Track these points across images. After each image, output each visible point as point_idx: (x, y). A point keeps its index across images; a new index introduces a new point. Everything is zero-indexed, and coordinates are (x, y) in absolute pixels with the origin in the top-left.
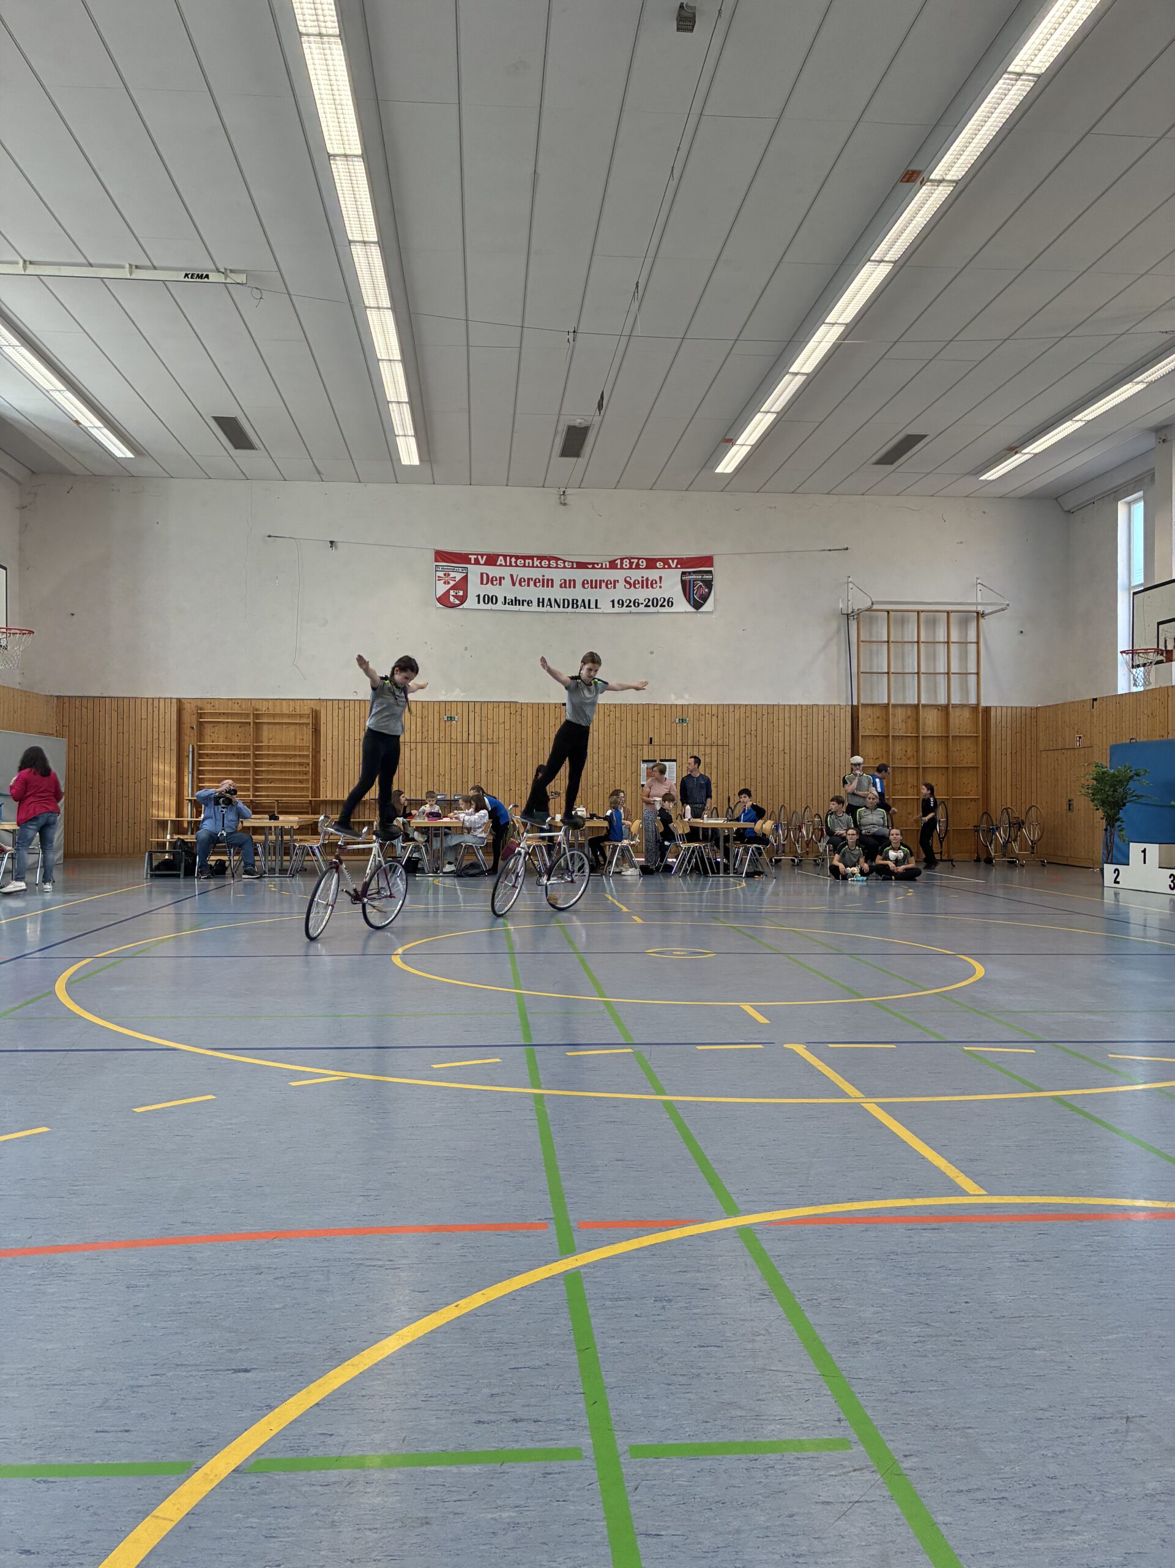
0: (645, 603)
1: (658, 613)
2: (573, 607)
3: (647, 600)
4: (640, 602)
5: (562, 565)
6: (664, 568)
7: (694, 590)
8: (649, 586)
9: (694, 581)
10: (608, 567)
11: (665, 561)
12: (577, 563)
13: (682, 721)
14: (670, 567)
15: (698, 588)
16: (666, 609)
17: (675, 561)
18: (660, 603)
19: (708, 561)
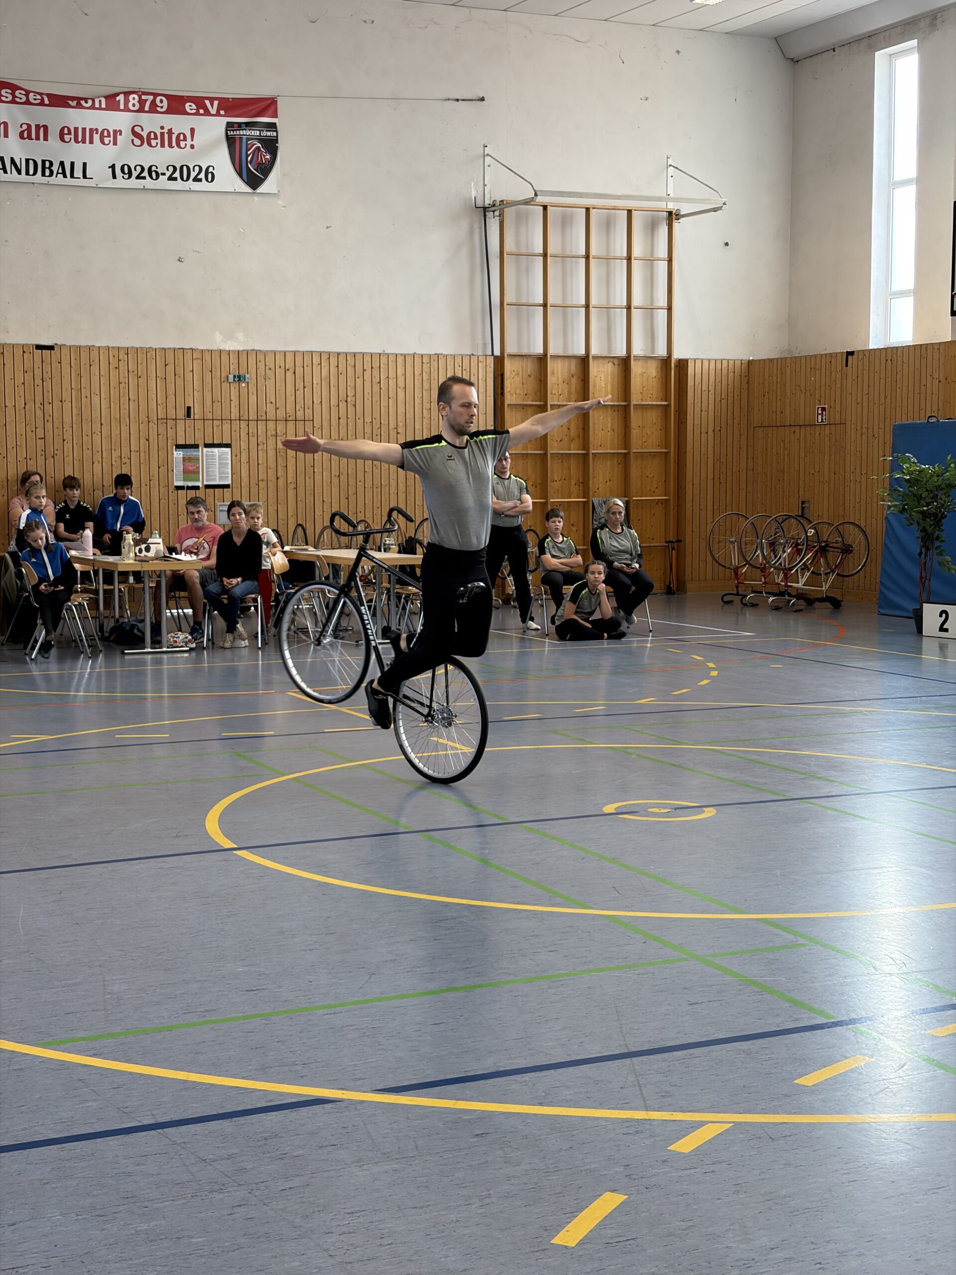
0: (168, 174)
1: (190, 191)
2: (43, 174)
3: (171, 169)
4: (160, 172)
5: (24, 99)
6: (197, 114)
7: (247, 156)
8: (174, 144)
9: (248, 140)
10: (103, 106)
11: (199, 102)
12: (48, 95)
13: (239, 378)
14: (207, 113)
15: (254, 152)
16: (204, 186)
17: (216, 103)
18: (193, 175)
19: (268, 105)
